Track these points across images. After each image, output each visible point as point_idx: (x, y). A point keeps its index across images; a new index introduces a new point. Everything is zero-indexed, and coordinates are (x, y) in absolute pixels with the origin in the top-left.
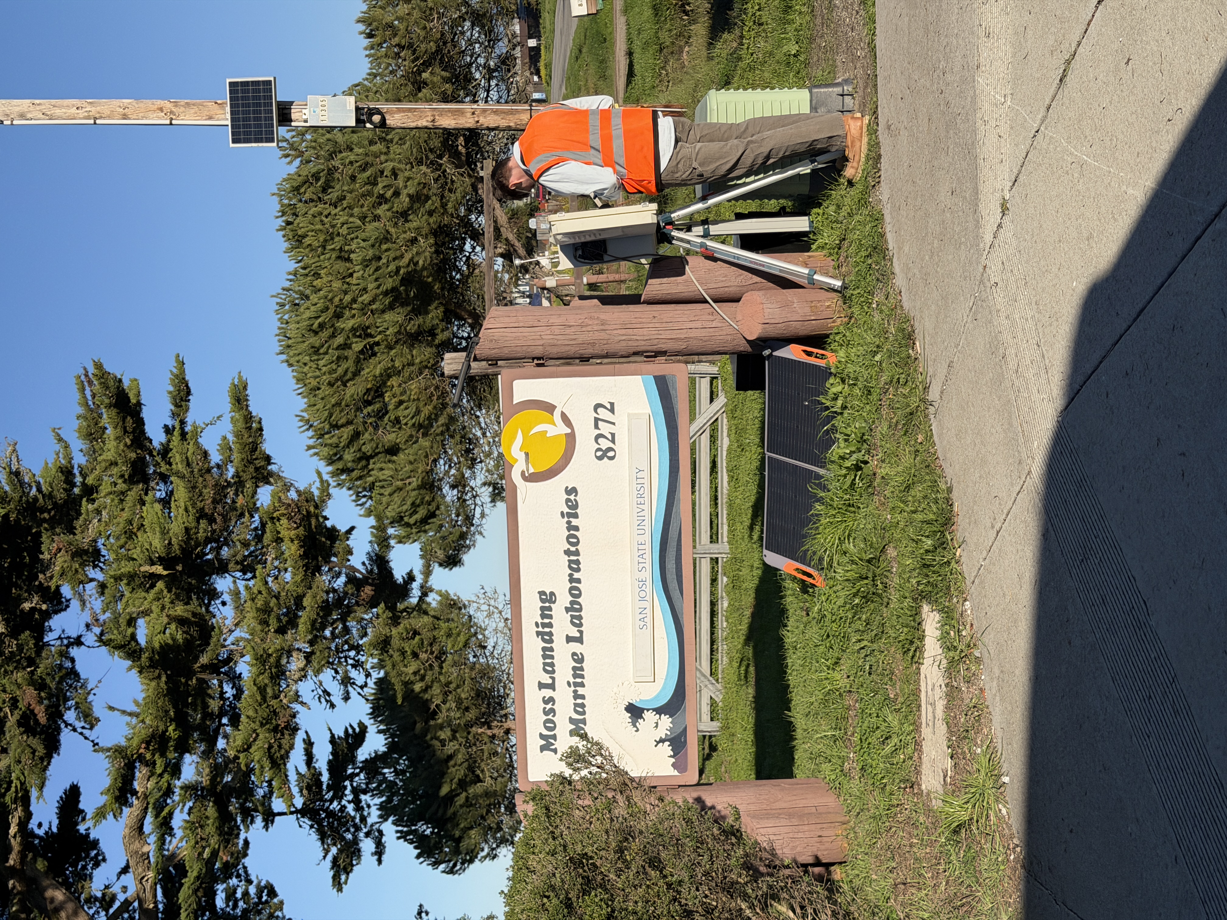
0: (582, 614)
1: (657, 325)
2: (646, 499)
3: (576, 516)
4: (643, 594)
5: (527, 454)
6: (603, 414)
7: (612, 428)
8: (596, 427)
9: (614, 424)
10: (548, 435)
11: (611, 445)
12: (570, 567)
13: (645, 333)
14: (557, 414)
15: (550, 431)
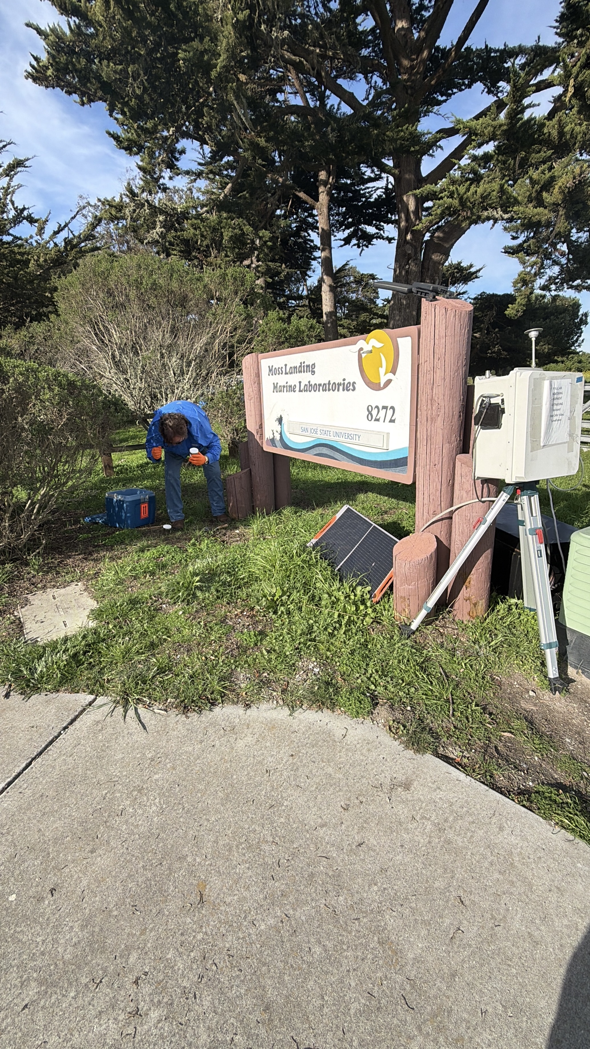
0: (308, 392)
4: (313, 431)
5: (371, 352)
6: (390, 414)
8: (383, 407)
9: (384, 421)
10: (380, 369)
11: (374, 418)
12: (324, 385)
14: (390, 376)
15: (382, 371)
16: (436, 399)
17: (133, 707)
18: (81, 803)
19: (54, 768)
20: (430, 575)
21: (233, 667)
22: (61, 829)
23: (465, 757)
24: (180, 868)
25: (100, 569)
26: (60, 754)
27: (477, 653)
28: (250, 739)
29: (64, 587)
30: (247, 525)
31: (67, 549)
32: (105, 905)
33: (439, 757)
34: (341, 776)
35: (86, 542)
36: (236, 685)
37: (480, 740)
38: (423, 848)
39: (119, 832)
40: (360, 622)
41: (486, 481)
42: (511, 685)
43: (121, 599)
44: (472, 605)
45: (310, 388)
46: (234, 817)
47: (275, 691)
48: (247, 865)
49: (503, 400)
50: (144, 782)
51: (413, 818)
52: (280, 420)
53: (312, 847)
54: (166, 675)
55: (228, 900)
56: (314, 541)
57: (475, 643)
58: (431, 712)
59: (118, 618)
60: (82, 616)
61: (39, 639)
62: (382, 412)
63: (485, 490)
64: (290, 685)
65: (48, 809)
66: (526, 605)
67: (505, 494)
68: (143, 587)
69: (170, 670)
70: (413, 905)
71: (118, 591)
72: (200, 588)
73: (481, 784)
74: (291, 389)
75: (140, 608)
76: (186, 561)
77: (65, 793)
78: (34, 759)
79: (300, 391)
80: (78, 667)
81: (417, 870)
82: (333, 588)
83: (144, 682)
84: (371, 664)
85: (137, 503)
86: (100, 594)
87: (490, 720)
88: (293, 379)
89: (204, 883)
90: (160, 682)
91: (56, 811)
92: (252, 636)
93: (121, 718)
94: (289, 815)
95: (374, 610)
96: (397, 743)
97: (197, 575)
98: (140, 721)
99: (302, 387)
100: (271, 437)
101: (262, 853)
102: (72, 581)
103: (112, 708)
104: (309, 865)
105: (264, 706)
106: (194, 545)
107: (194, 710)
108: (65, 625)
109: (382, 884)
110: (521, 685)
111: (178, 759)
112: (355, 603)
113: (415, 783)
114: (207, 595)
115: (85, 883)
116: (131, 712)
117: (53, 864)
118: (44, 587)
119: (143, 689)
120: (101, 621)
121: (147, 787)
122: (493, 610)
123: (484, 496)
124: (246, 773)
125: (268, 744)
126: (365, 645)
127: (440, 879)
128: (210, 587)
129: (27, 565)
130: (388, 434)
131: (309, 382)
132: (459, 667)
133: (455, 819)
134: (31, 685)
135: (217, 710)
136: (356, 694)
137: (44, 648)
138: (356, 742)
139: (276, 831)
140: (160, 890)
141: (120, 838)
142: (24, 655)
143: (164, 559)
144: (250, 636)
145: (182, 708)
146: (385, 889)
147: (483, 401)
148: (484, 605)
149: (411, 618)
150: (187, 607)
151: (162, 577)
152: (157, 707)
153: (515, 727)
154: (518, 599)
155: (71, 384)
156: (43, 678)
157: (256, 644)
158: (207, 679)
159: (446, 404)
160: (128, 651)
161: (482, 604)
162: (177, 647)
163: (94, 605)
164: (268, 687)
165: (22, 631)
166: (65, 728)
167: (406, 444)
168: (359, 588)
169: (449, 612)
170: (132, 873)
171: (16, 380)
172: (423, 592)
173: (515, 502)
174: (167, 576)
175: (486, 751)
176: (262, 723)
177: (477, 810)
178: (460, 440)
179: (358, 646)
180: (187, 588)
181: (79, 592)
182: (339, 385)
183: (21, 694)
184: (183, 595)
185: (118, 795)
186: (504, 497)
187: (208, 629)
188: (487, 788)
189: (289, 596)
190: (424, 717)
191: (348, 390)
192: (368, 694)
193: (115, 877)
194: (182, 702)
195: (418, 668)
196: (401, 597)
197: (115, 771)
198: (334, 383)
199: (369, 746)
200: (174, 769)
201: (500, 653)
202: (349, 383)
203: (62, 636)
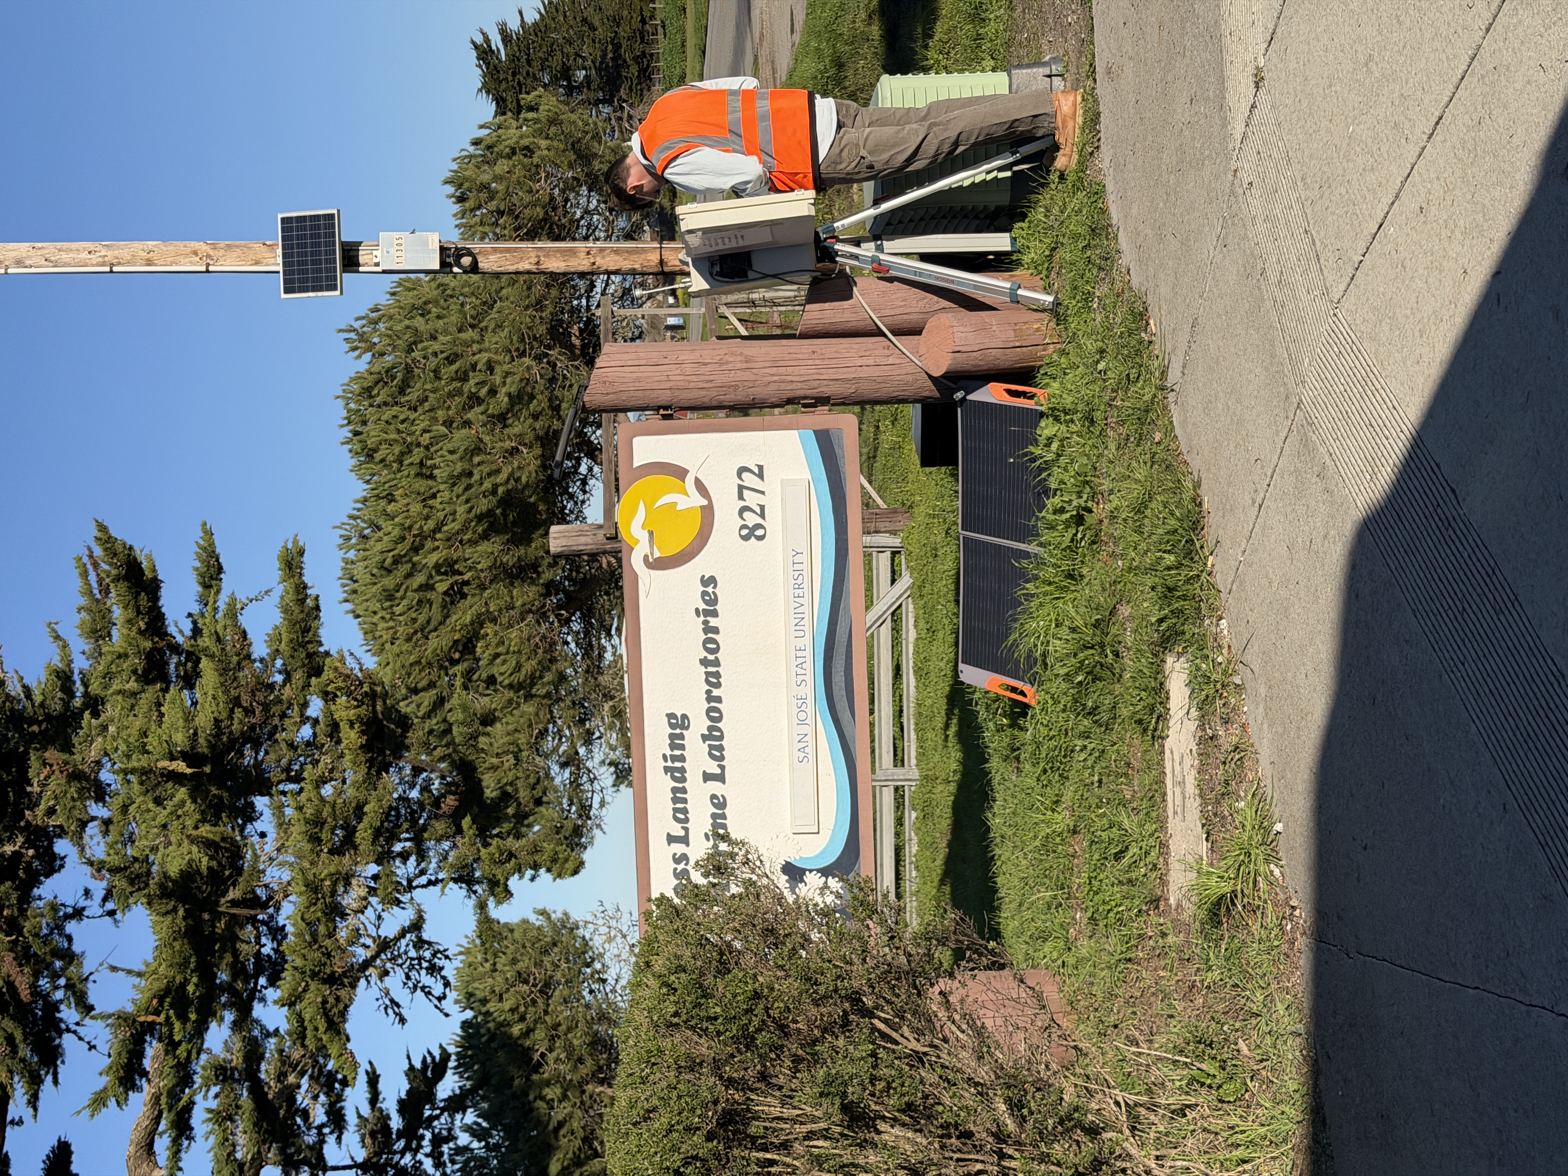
0: (724, 743)
1: (817, 362)
2: (806, 590)
3: (715, 614)
4: (802, 716)
5: (651, 533)
6: (749, 480)
7: (761, 499)
8: (741, 497)
9: (763, 493)
10: (678, 508)
11: (760, 521)
12: (707, 682)
13: (802, 372)
14: (690, 480)
15: (681, 502)
45: (715, 734)
62: (749, 499)
99: (715, 768)
130: (783, 482)
131: (704, 738)
167: (793, 435)
182: (706, 628)
191: (716, 601)
198: (704, 645)
202: (703, 596)
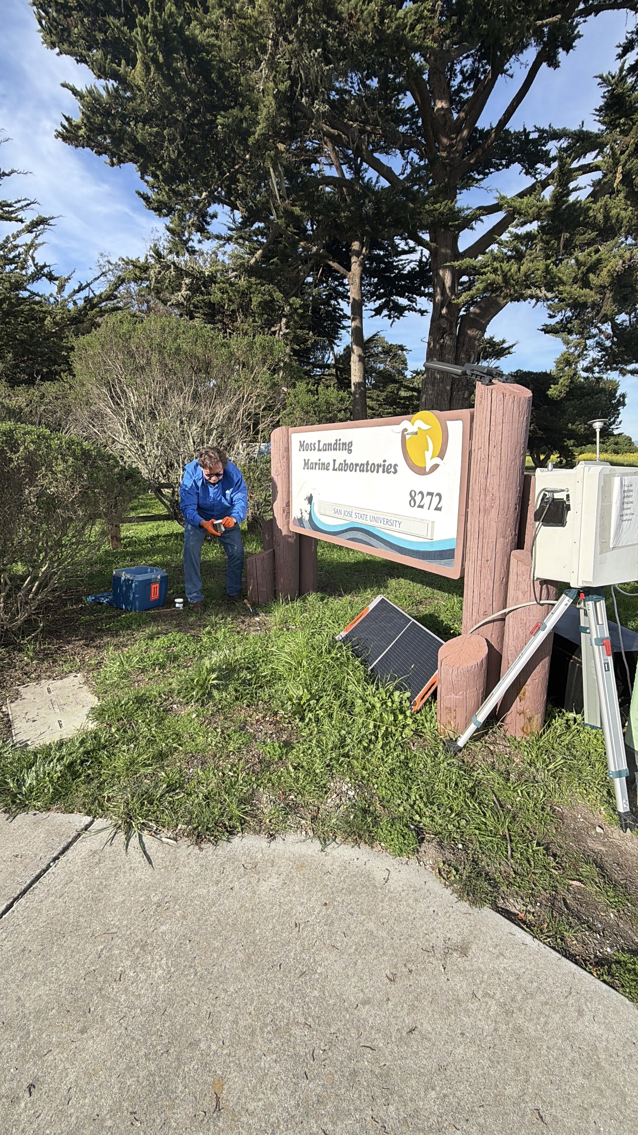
0: (343, 471)
1: (479, 562)
2: (384, 525)
3: (383, 472)
4: (347, 514)
5: (416, 433)
6: (435, 501)
7: (426, 506)
8: (428, 494)
9: (429, 509)
10: (426, 452)
11: (417, 504)
12: (361, 465)
14: (437, 460)
15: (428, 454)
16: (491, 489)
17: (136, 833)
18: (71, 961)
19: (39, 912)
20: (480, 683)
21: (255, 786)
22: (46, 998)
23: (529, 912)
24: (192, 1059)
25: (103, 658)
26: (48, 895)
27: (534, 777)
28: (275, 881)
29: (61, 679)
30: (268, 612)
31: (66, 633)
32: (97, 1111)
33: (498, 912)
34: (384, 934)
35: (88, 625)
36: (258, 809)
37: (545, 890)
38: (489, 1038)
39: (117, 1004)
40: (398, 734)
41: (545, 582)
42: (575, 819)
43: (126, 696)
44: (527, 720)
45: (345, 467)
46: (257, 987)
47: (303, 818)
48: (274, 1057)
49: (568, 496)
50: (148, 935)
51: (474, 995)
52: (310, 499)
53: (353, 1033)
54: (177, 794)
55: (251, 1107)
56: (343, 634)
57: (530, 766)
58: (486, 852)
59: (122, 719)
60: (80, 715)
61: (29, 743)
62: (427, 499)
63: (544, 592)
64: (321, 811)
65: (30, 969)
66: (586, 722)
67: (568, 598)
68: (152, 682)
69: (181, 787)
70: (481, 1120)
71: (122, 686)
72: (216, 687)
73: (552, 950)
74: (325, 467)
75: (148, 708)
76: (200, 652)
77: (52, 947)
78: (16, 899)
79: (334, 469)
80: (73, 780)
81: (483, 1069)
82: (367, 693)
83: (151, 803)
84: (414, 788)
85: (148, 583)
86: (101, 689)
87: (554, 864)
88: (327, 457)
89: (221, 1082)
90: (170, 803)
91: (41, 973)
92: (277, 748)
93: (122, 847)
94: (324, 986)
95: (415, 721)
96: (449, 891)
97: (213, 671)
98: (145, 852)
99: (337, 466)
100: (299, 516)
101: (292, 1039)
102: (71, 672)
103: (113, 834)
104: (350, 1058)
105: (291, 837)
106: (209, 633)
107: (210, 841)
108: (61, 725)
109: (442, 1088)
110: (585, 819)
111: (189, 906)
112: (393, 712)
113: (474, 947)
114: (224, 694)
115: (72, 1077)
116: (134, 841)
117: (33, 1047)
118: (38, 678)
119: (149, 811)
120: (102, 723)
121: (152, 943)
122: (549, 726)
123: (543, 598)
124: (271, 927)
125: (297, 888)
126: (405, 763)
127: (512, 1083)
128: (227, 685)
129: (20, 650)
130: (433, 522)
131: (345, 461)
132: (515, 794)
133: (525, 999)
134: (18, 801)
135: (236, 840)
136: (399, 826)
137: (35, 754)
138: (400, 889)
139: (309, 1008)
140: (166, 1090)
141: (117, 1013)
142: (11, 763)
143: (175, 649)
144: (274, 748)
145: (195, 838)
146: (445, 1096)
147: (545, 495)
148: (540, 720)
149: (458, 732)
150: (201, 709)
151: (173, 671)
152: (165, 834)
153: (584, 874)
154: (577, 713)
155: (86, 454)
156: (31, 792)
157: (280, 758)
158: (225, 800)
159: (501, 495)
160: (133, 762)
161: (538, 719)
162: (191, 758)
163: (94, 701)
164: (295, 813)
165: (10, 731)
166: (55, 859)
167: (454, 536)
168: (397, 693)
169: (501, 726)
170: (131, 1064)
171: (26, 448)
172: (472, 703)
173: (578, 606)
174: (178, 670)
175: (553, 904)
176: (289, 859)
177: (549, 985)
178: (515, 535)
179: (398, 764)
180: (202, 686)
181: (78, 686)
182: (379, 466)
183: (5, 812)
184: (197, 694)
185: (117, 952)
186: (565, 602)
187: (226, 738)
188: (559, 956)
189: (318, 700)
190: (478, 858)
191: (389, 473)
192: (412, 827)
193: (110, 1069)
194: (195, 829)
195: (468, 794)
196: (447, 708)
197: (113, 918)
198: (373, 464)
199: (417, 895)
200: (184, 918)
201: (560, 778)
202: (390, 465)
203: (56, 739)
